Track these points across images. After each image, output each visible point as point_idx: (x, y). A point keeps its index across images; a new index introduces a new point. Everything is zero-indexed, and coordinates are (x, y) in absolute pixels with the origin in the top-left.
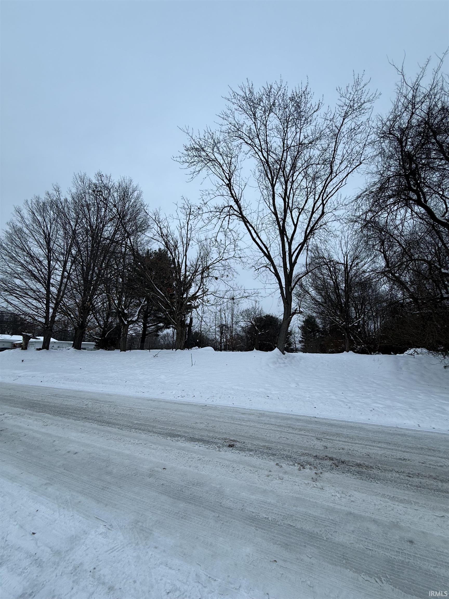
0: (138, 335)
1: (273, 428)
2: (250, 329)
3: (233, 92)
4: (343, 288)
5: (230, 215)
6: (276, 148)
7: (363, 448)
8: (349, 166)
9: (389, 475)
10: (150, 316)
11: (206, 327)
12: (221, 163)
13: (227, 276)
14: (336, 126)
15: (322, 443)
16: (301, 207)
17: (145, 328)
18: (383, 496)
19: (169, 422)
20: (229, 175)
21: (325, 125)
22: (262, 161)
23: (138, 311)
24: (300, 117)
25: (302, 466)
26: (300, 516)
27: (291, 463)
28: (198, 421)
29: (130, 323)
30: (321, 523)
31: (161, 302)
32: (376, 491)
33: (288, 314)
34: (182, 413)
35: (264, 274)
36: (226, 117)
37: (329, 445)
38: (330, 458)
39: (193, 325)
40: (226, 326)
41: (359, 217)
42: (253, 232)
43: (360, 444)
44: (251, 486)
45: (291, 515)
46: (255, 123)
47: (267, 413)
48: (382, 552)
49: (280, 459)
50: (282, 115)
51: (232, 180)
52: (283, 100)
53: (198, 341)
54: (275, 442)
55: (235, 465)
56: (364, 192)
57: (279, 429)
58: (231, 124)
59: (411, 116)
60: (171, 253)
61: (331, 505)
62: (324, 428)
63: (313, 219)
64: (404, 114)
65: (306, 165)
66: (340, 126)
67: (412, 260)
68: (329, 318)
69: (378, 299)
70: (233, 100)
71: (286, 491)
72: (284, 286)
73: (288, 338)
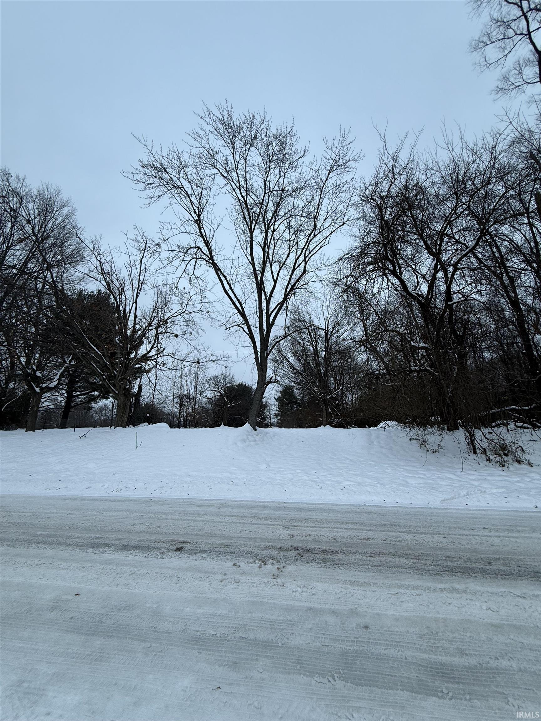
0: (58, 407)
1: (234, 521)
2: (218, 400)
3: (208, 110)
4: (323, 356)
5: (196, 258)
6: (257, 189)
7: (330, 532)
8: (333, 224)
9: (352, 558)
10: (78, 382)
11: (160, 397)
12: (189, 193)
13: (191, 333)
14: (321, 179)
15: (288, 532)
16: (283, 261)
17: (70, 398)
18: (345, 582)
19: (94, 528)
20: (198, 210)
21: (310, 175)
22: (239, 200)
23: (59, 373)
24: (284, 160)
25: (263, 562)
26: (255, 624)
27: (252, 560)
28: (137, 522)
29: (45, 390)
30: (278, 627)
31: (96, 362)
32: (338, 578)
33: (263, 382)
34: (115, 514)
35: (236, 334)
36: (198, 138)
37: (295, 533)
38: (295, 548)
39: (142, 394)
40: (188, 396)
41: (340, 280)
42: (225, 282)
43: (328, 528)
44: (199, 597)
45: (244, 625)
46: (233, 154)
47: (230, 503)
48: (339, 646)
49: (239, 557)
50: (264, 152)
51: (202, 215)
52: (266, 135)
53: (148, 415)
54: (235, 537)
55: (181, 574)
56: (346, 255)
57: (241, 521)
58: (203, 147)
59: (391, 185)
60: (115, 298)
61: (291, 603)
62: (292, 514)
63: (294, 277)
64: (385, 182)
65: (289, 215)
66: (325, 179)
67: (387, 331)
68: (307, 388)
69: (356, 369)
70: (208, 120)
71: (242, 596)
72: (259, 350)
73: (263, 411)
